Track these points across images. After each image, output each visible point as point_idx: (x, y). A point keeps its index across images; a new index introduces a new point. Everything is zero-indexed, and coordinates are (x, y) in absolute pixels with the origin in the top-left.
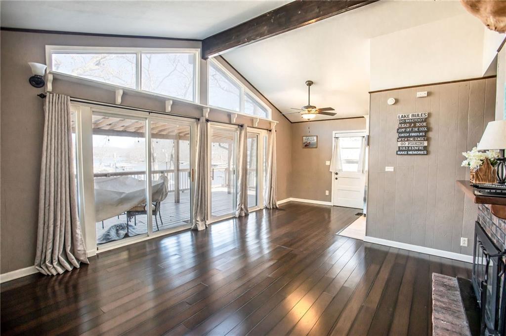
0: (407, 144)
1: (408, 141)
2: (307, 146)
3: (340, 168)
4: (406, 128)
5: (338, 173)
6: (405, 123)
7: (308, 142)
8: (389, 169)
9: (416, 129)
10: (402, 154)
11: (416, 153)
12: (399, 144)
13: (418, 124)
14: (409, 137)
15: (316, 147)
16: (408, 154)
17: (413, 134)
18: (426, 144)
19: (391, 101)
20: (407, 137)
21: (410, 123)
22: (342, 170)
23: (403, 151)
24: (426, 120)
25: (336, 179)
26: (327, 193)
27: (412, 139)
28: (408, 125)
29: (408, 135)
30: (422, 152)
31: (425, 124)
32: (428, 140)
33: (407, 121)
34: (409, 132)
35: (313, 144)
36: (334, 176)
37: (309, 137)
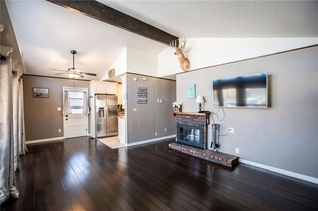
0: (141, 99)
1: (141, 97)
2: (38, 95)
3: (70, 112)
4: (140, 92)
5: (68, 115)
6: (140, 90)
7: (40, 92)
8: (135, 110)
9: (143, 93)
10: (139, 103)
11: (144, 102)
12: (138, 99)
13: (144, 91)
14: (142, 96)
15: (48, 98)
16: (141, 103)
17: (143, 95)
18: (146, 99)
19: (135, 79)
20: (141, 96)
21: (142, 90)
22: (71, 113)
23: (140, 101)
24: (146, 90)
25: (67, 120)
26: (60, 131)
27: (142, 97)
28: (141, 91)
29: (141, 95)
30: (145, 102)
31: (146, 91)
32: (147, 97)
33: (141, 89)
34: (141, 94)
35: (45, 95)
36: (65, 118)
37: (41, 89)
